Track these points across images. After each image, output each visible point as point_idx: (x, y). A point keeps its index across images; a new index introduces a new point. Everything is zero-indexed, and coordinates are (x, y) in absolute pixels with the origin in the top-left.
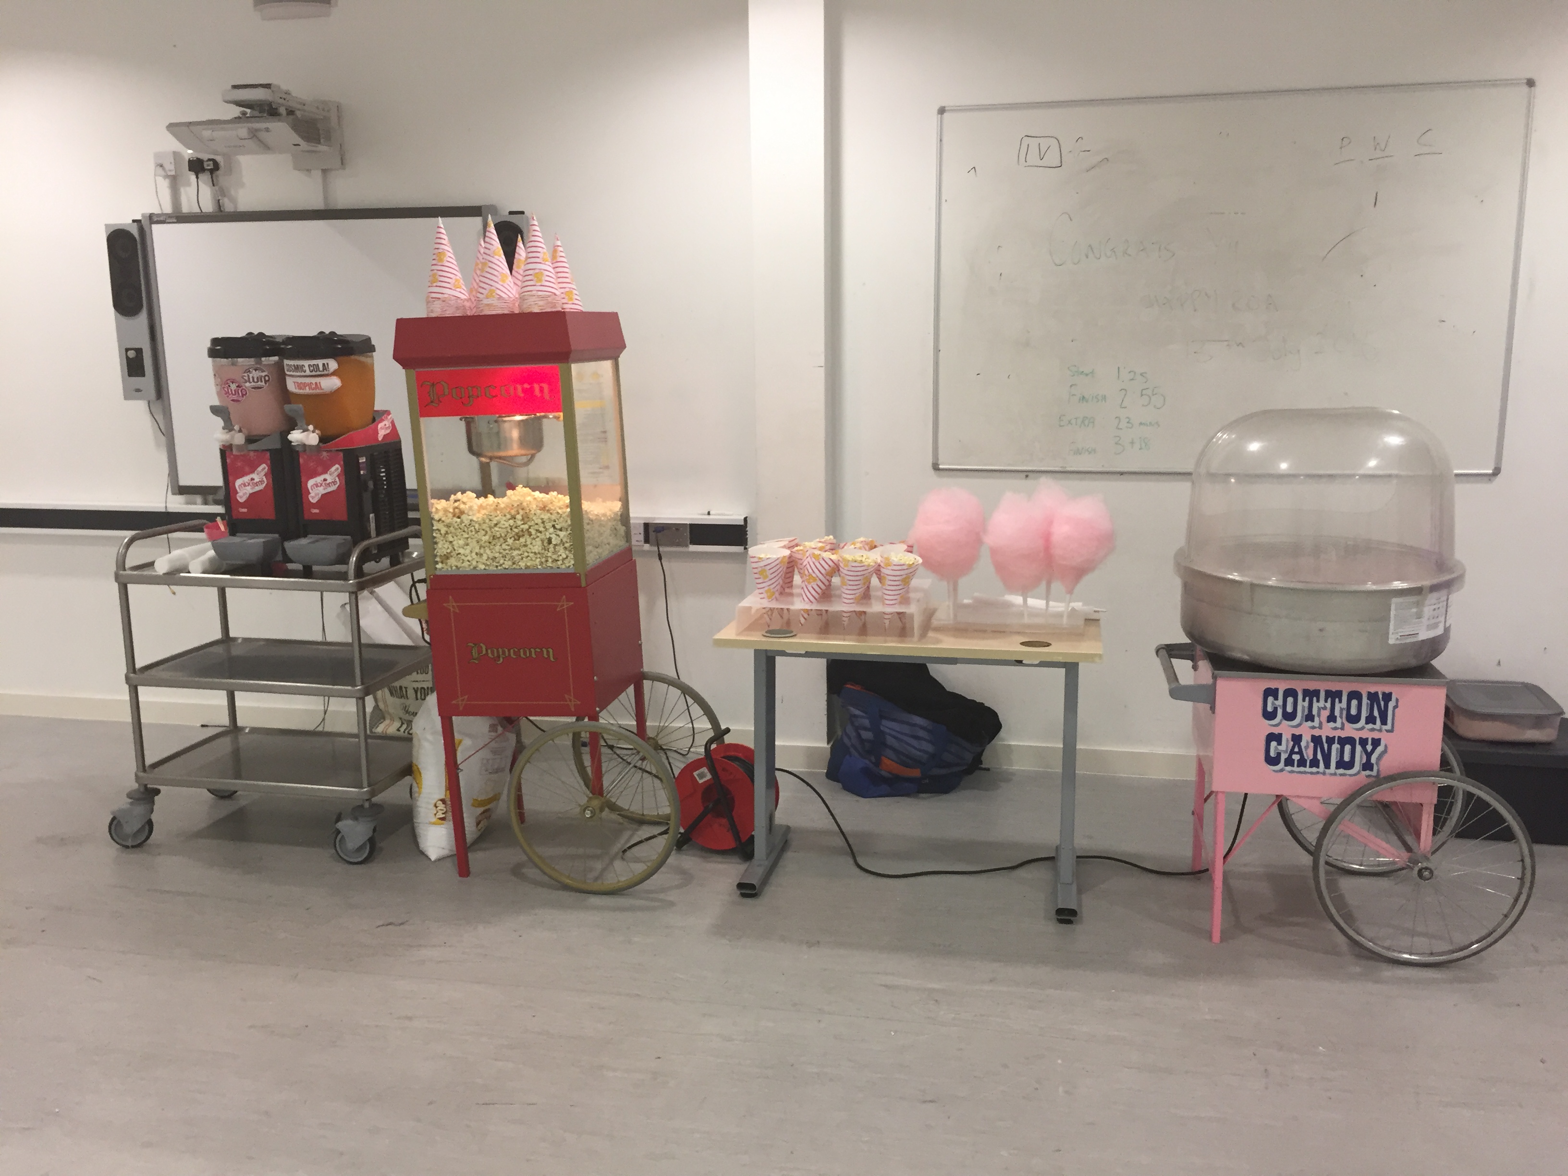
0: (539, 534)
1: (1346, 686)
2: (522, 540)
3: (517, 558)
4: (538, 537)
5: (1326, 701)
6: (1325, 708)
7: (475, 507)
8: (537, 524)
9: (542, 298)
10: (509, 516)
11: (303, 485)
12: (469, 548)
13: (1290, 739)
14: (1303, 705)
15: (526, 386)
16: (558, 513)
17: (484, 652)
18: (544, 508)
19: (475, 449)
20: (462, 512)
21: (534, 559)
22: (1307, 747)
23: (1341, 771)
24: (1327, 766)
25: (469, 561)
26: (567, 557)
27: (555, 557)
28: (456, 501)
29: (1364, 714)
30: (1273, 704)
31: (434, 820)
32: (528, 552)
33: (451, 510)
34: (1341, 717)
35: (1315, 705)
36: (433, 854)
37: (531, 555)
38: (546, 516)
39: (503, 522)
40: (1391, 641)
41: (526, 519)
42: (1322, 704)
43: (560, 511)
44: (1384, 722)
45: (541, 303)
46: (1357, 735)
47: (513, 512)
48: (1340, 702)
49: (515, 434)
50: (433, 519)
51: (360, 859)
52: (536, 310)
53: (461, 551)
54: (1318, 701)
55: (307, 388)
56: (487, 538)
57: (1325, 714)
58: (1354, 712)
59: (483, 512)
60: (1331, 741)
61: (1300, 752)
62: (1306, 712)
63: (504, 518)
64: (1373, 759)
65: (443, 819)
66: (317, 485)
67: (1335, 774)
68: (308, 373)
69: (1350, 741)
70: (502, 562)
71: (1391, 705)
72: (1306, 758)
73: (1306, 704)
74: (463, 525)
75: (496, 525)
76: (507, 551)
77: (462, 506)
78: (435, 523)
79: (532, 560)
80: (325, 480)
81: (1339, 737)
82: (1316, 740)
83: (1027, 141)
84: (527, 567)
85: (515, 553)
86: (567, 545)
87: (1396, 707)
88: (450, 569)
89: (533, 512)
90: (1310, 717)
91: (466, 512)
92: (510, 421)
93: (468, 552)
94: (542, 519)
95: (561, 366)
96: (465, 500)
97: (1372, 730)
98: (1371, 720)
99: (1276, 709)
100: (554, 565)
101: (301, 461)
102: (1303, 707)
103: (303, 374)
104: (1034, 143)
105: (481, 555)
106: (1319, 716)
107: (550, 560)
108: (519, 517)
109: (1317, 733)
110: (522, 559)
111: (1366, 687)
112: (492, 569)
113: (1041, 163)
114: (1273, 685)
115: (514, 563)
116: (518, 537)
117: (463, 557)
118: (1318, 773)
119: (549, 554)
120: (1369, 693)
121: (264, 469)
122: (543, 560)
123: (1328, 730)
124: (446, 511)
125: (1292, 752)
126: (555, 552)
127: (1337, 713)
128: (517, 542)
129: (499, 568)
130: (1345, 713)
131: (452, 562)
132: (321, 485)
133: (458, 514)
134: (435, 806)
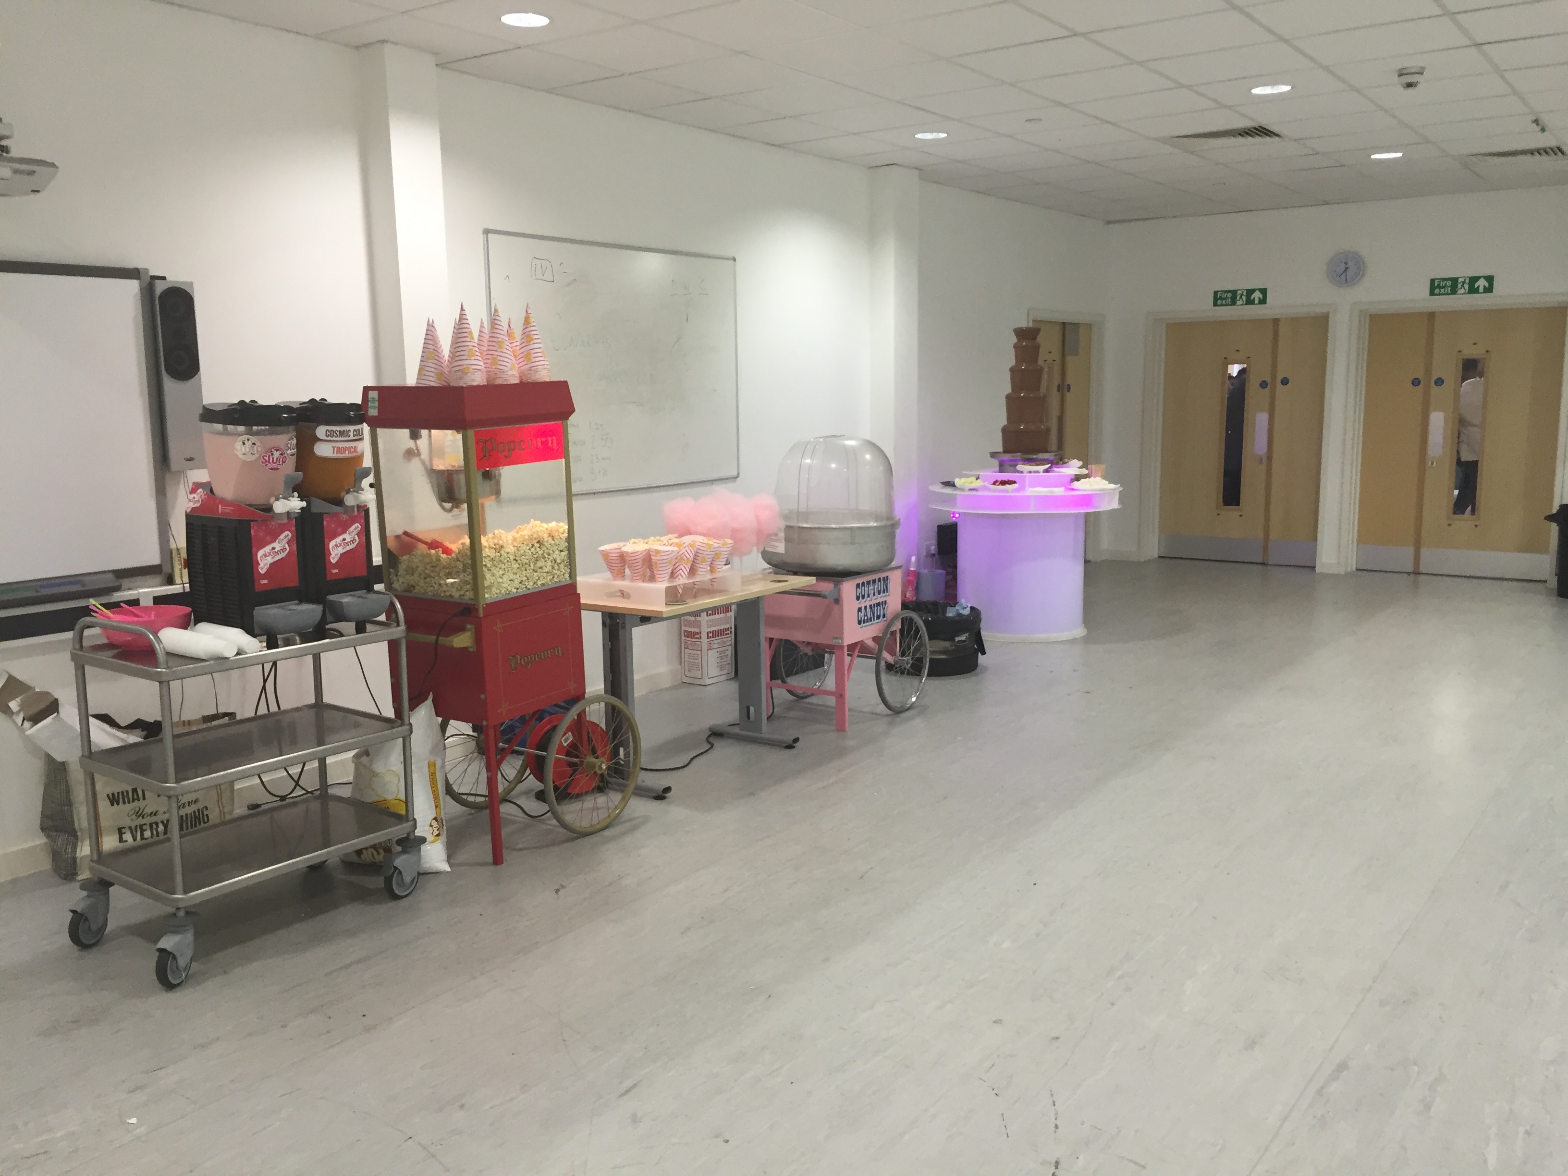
0: (549, 556)
1: (877, 576)
2: (539, 564)
3: (536, 579)
4: (548, 559)
5: (872, 586)
6: (872, 589)
7: (509, 541)
8: (548, 548)
10: (530, 545)
11: (325, 547)
12: (505, 577)
13: (864, 609)
15: (543, 439)
16: (561, 538)
17: (519, 662)
18: (552, 535)
21: (546, 577)
22: (868, 612)
23: (878, 621)
24: (874, 620)
25: (505, 588)
26: (564, 573)
27: (556, 574)
29: (882, 589)
30: (859, 592)
32: (542, 573)
33: (493, 546)
35: (870, 589)
37: (545, 574)
38: (554, 542)
39: (527, 551)
41: (541, 546)
43: (562, 536)
44: (887, 592)
47: (533, 542)
48: (876, 585)
50: (482, 555)
53: (501, 580)
54: (870, 586)
56: (517, 565)
57: (872, 592)
58: (879, 589)
59: (514, 545)
60: (874, 606)
61: (867, 616)
63: (528, 548)
64: (885, 612)
65: (438, 835)
66: (337, 546)
67: (876, 623)
69: (879, 604)
70: (526, 584)
71: (888, 582)
73: (867, 589)
75: (522, 554)
76: (531, 575)
77: (500, 542)
78: (483, 558)
80: (344, 539)
81: (876, 603)
82: (871, 607)
83: (535, 261)
84: (542, 585)
85: (535, 575)
88: (493, 597)
89: (545, 540)
90: (868, 596)
91: (503, 545)
93: (504, 580)
94: (551, 544)
96: (500, 536)
97: (884, 597)
98: (884, 591)
99: (859, 595)
100: (557, 580)
101: (325, 523)
102: (867, 591)
104: (539, 262)
105: (513, 581)
106: (871, 594)
107: (554, 577)
108: (537, 545)
109: (870, 603)
110: (539, 579)
111: (881, 575)
112: (521, 591)
113: (542, 277)
114: (858, 582)
115: (534, 583)
116: (536, 561)
117: (502, 585)
118: (872, 624)
119: (554, 572)
120: (882, 578)
121: (286, 536)
123: (873, 601)
124: (490, 547)
125: (865, 616)
126: (557, 570)
127: (875, 591)
128: (536, 565)
129: (525, 589)
130: (877, 590)
131: (495, 590)
132: (341, 545)
134: (431, 826)
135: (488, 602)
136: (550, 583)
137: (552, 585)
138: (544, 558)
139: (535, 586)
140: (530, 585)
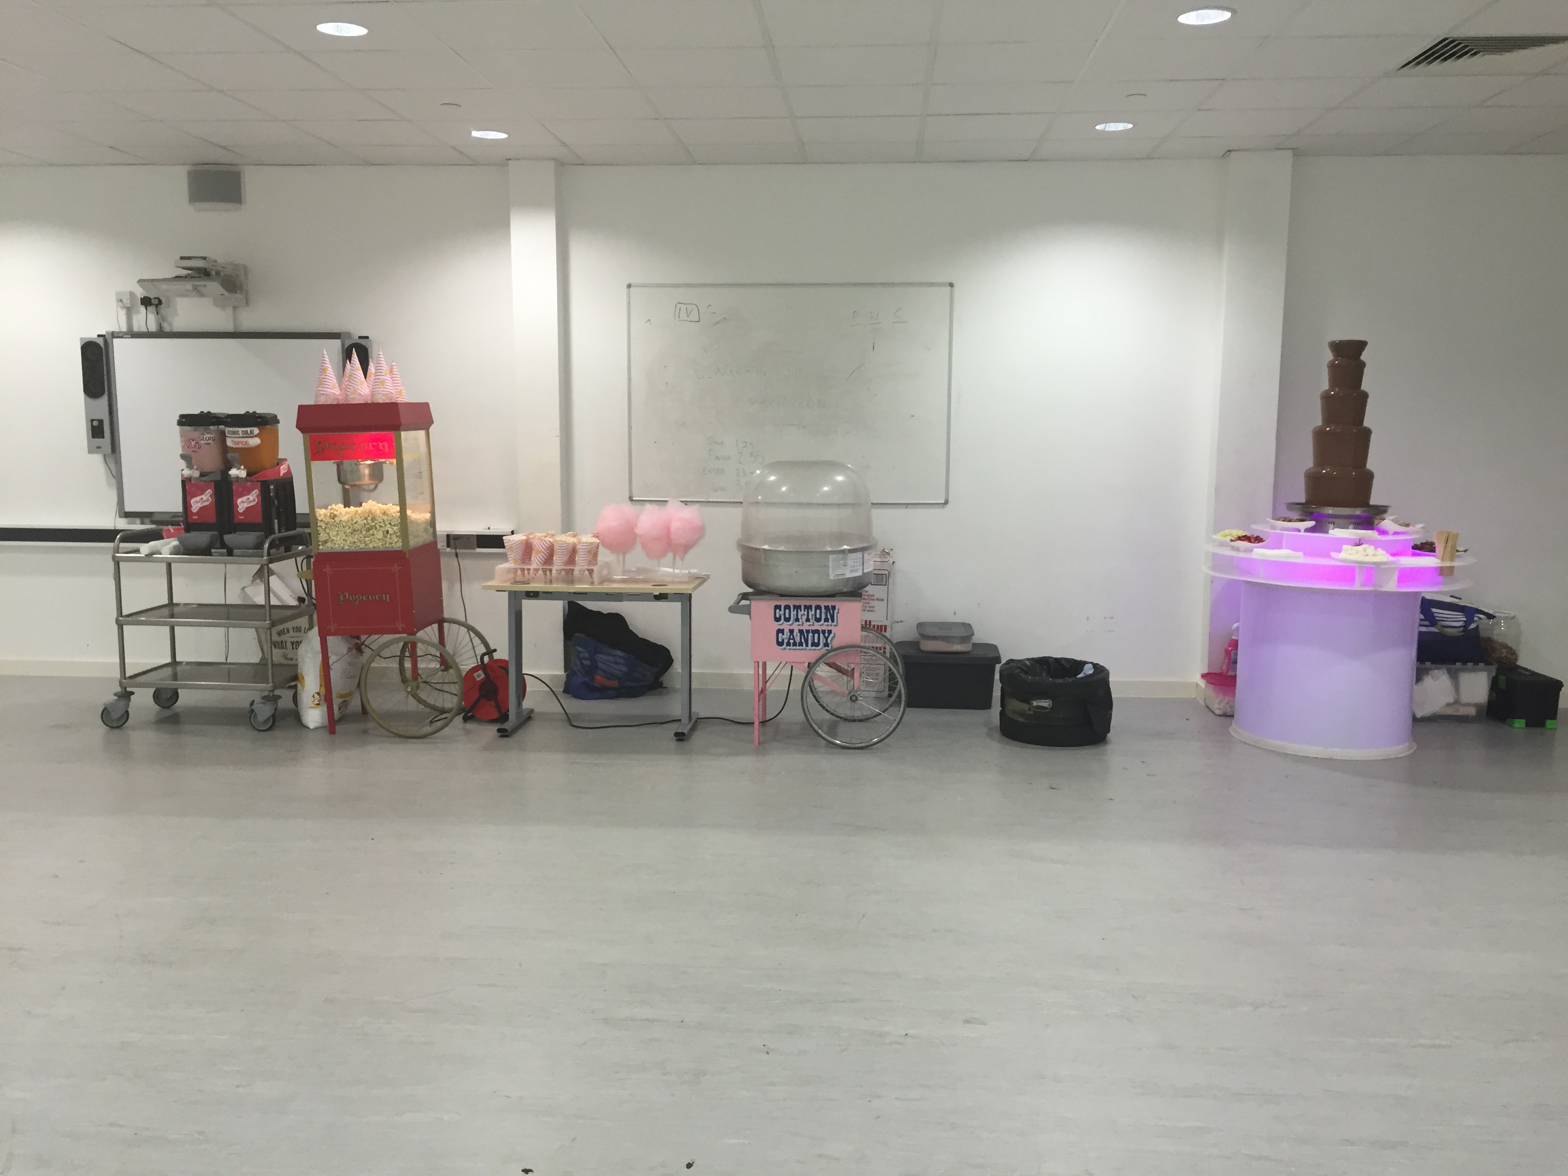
0: (381, 528)
1: (814, 603)
2: (371, 532)
3: (368, 542)
4: (380, 530)
5: (805, 611)
6: (804, 614)
7: (343, 513)
8: (379, 522)
9: (384, 395)
10: (363, 518)
11: (234, 502)
12: (339, 537)
13: (788, 632)
14: (793, 613)
15: (374, 444)
16: (393, 516)
17: (347, 597)
18: (384, 513)
19: (342, 479)
20: (335, 516)
21: (378, 542)
22: (796, 636)
23: (814, 648)
24: (807, 645)
25: (339, 544)
26: (398, 541)
27: (390, 541)
28: (331, 509)
29: (823, 617)
30: (779, 613)
31: (313, 705)
32: (374, 539)
33: (329, 515)
34: (812, 619)
35: (800, 613)
36: (312, 725)
37: (376, 540)
38: (385, 518)
39: (359, 521)
40: (831, 578)
41: (373, 519)
42: (803, 612)
43: (394, 515)
44: (833, 621)
45: (384, 398)
46: (820, 629)
47: (366, 516)
48: (811, 611)
49: (367, 471)
50: (317, 519)
51: (266, 728)
52: (381, 402)
53: (335, 538)
54: (801, 611)
55: (240, 444)
56: (350, 530)
57: (805, 617)
58: (818, 616)
59: (348, 516)
60: (808, 632)
61: (794, 639)
62: (795, 617)
63: (361, 519)
64: (829, 641)
65: (318, 704)
66: (243, 502)
67: (811, 650)
68: (241, 435)
69: (817, 631)
70: (359, 544)
71: (836, 611)
72: (796, 641)
73: (795, 612)
74: (336, 523)
75: (355, 523)
76: (362, 538)
77: (335, 512)
78: (318, 522)
79: (376, 543)
80: (248, 499)
81: (812, 630)
82: (801, 631)
83: (679, 306)
84: (374, 547)
85: (367, 539)
86: (398, 534)
87: (838, 613)
88: (327, 549)
89: (378, 515)
90: (797, 620)
91: (337, 515)
92: (363, 464)
93: (338, 538)
94: (383, 519)
95: (394, 434)
96: (337, 509)
97: (828, 625)
98: (826, 620)
99: (780, 616)
100: (390, 546)
101: (234, 487)
102: (794, 614)
103: (238, 436)
104: (683, 307)
105: (346, 541)
106: (801, 618)
107: (388, 543)
108: (369, 518)
109: (801, 628)
110: (371, 542)
111: (824, 603)
112: (353, 549)
113: (689, 319)
114: (778, 603)
115: (366, 545)
116: (368, 530)
117: (336, 542)
118: (802, 649)
119: (387, 540)
120: (825, 606)
121: (209, 493)
122: (384, 543)
123: (806, 627)
124: (325, 515)
125: (790, 639)
126: (391, 538)
127: (810, 617)
128: (368, 533)
129: (357, 548)
130: (814, 616)
131: (329, 544)
132: (246, 502)
133: (333, 516)
134: (313, 696)
135: (320, 551)
136: (382, 547)
137: (382, 548)
138: (376, 528)
139: (366, 547)
140: (362, 546)
